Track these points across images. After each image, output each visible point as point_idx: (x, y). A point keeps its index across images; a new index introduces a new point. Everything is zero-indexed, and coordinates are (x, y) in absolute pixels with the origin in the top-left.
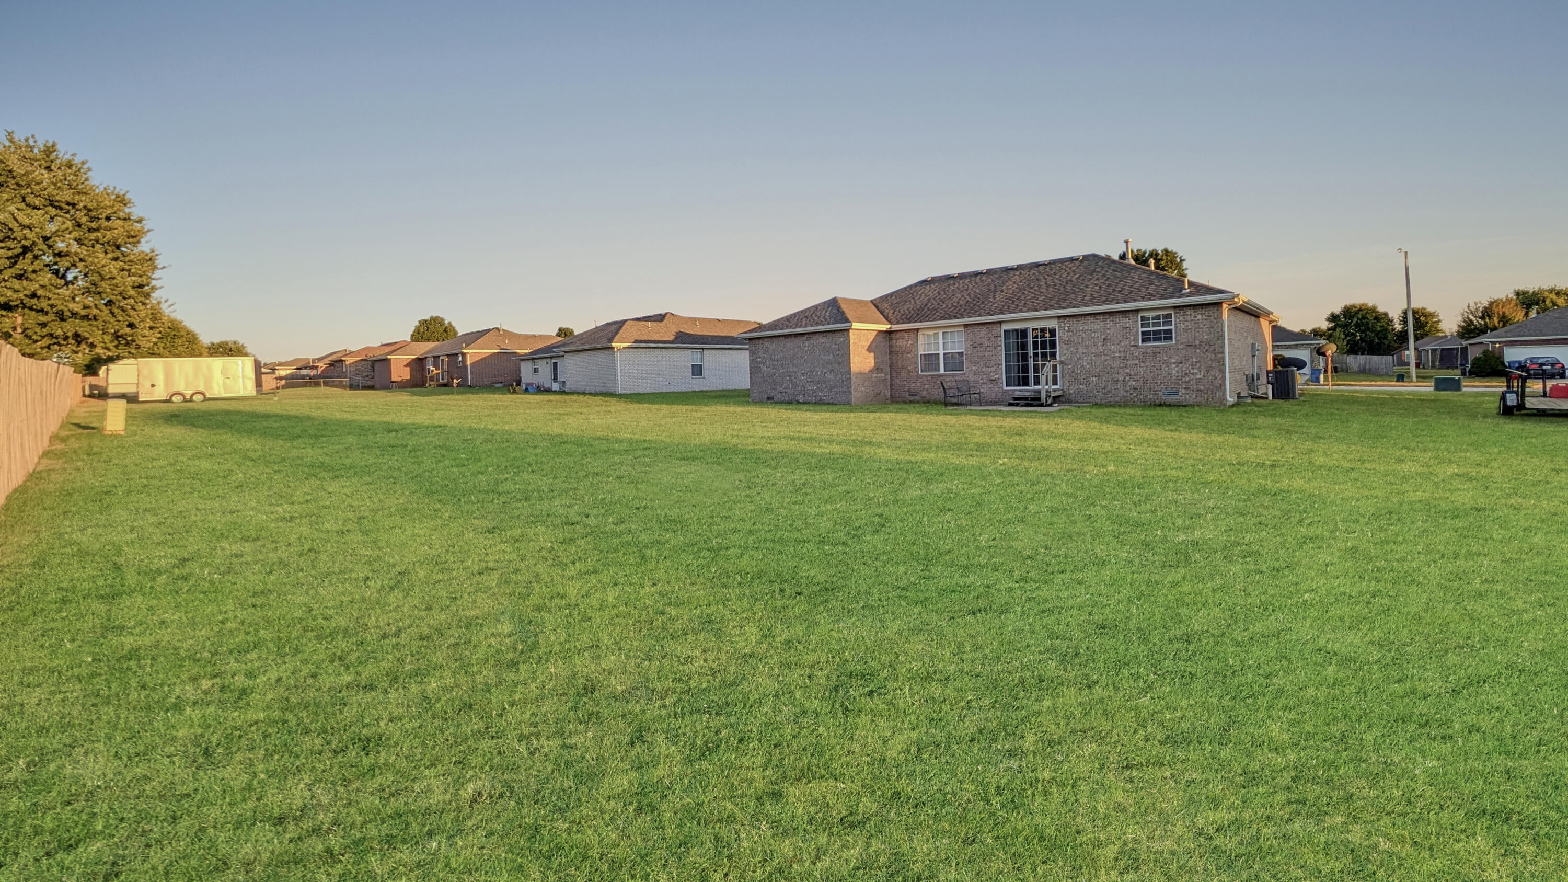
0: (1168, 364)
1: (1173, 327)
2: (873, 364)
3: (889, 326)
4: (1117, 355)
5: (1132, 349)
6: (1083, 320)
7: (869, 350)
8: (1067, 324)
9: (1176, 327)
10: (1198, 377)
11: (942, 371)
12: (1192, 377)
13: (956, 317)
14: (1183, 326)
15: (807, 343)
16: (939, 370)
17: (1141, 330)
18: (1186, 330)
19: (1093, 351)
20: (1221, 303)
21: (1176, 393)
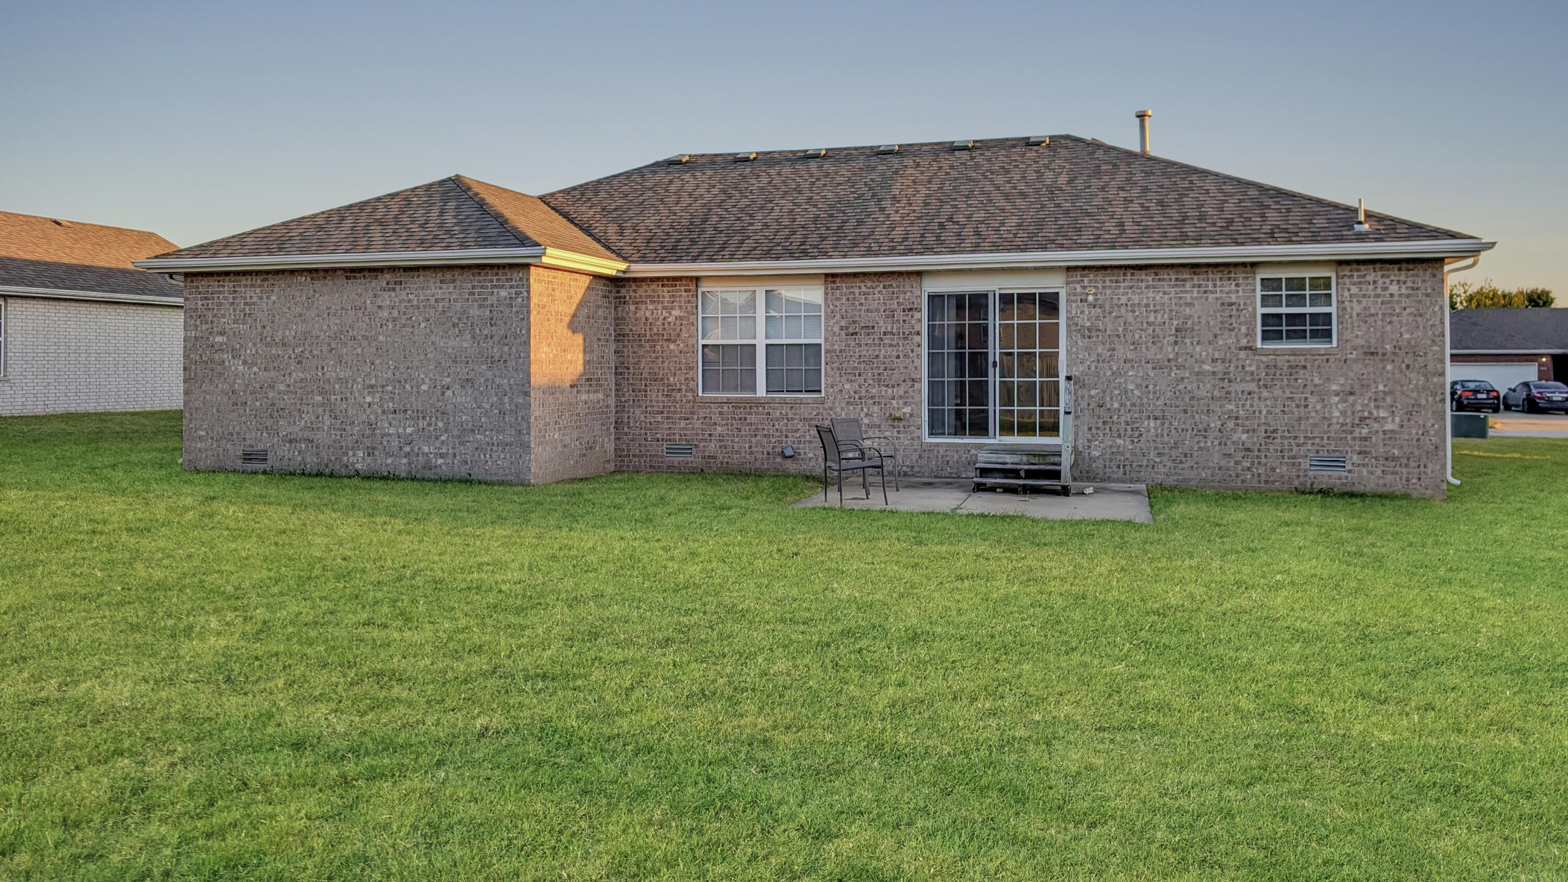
0: (1323, 396)
1: (1333, 309)
2: (580, 368)
3: (623, 266)
4: (1207, 367)
5: (1242, 354)
6: (1128, 280)
7: (573, 326)
8: (1093, 287)
9: (1342, 309)
10: (1388, 427)
11: (761, 391)
12: (1376, 426)
13: (805, 254)
14: (1357, 308)
15: (386, 299)
16: (754, 389)
17: (1260, 310)
18: (1364, 317)
19: (1150, 356)
20: (1441, 260)
21: (1338, 463)
